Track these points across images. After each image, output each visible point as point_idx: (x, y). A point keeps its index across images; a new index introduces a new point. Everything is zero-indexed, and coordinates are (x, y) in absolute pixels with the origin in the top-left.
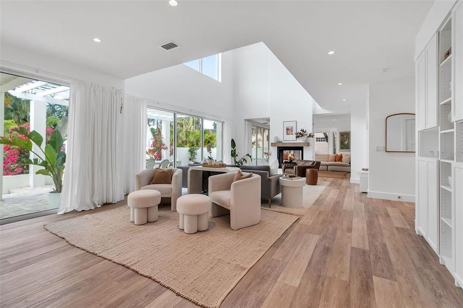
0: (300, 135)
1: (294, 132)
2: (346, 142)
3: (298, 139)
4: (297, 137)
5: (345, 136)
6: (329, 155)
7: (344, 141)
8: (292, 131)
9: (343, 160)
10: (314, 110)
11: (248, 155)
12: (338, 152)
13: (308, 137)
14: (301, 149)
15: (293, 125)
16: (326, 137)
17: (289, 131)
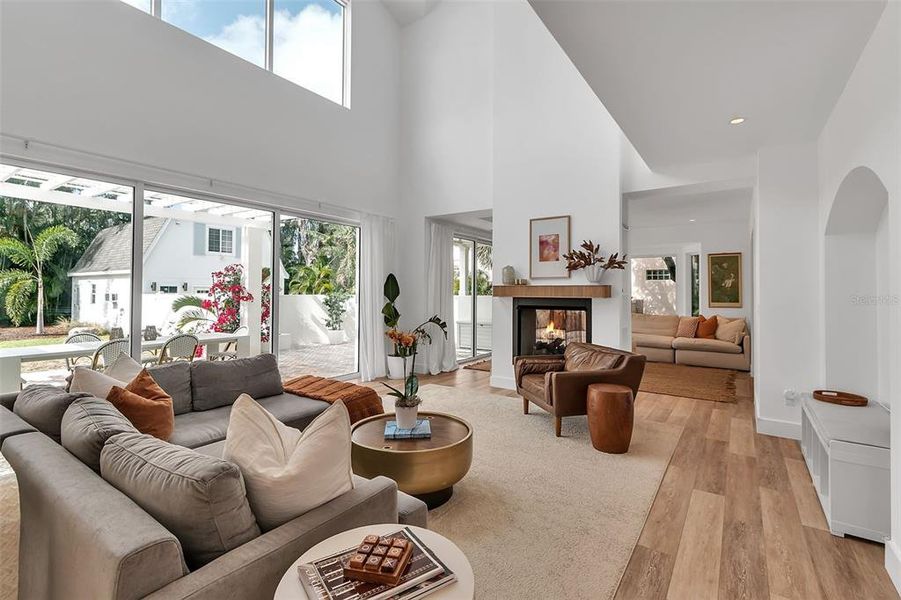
0: (580, 260)
1: (563, 250)
2: (728, 283)
3: (573, 272)
4: (572, 268)
5: (725, 265)
6: (678, 319)
7: (723, 280)
8: (556, 248)
9: (719, 333)
10: (626, 177)
11: (436, 320)
12: (706, 311)
13: (606, 267)
14: (585, 305)
15: (560, 228)
16: (672, 269)
17: (546, 248)
